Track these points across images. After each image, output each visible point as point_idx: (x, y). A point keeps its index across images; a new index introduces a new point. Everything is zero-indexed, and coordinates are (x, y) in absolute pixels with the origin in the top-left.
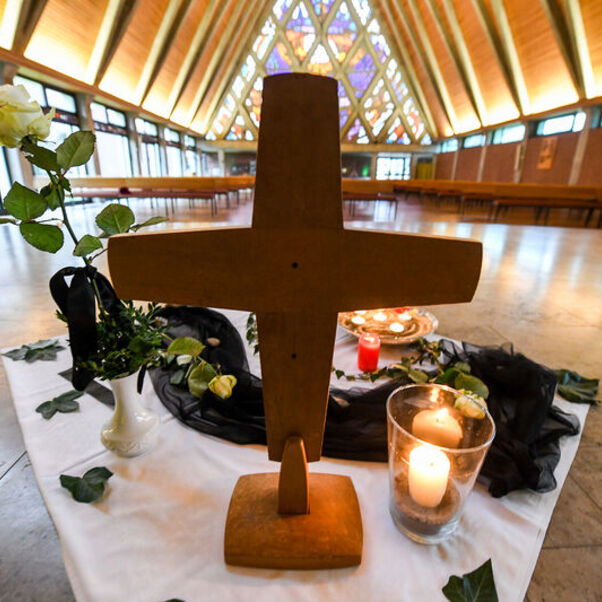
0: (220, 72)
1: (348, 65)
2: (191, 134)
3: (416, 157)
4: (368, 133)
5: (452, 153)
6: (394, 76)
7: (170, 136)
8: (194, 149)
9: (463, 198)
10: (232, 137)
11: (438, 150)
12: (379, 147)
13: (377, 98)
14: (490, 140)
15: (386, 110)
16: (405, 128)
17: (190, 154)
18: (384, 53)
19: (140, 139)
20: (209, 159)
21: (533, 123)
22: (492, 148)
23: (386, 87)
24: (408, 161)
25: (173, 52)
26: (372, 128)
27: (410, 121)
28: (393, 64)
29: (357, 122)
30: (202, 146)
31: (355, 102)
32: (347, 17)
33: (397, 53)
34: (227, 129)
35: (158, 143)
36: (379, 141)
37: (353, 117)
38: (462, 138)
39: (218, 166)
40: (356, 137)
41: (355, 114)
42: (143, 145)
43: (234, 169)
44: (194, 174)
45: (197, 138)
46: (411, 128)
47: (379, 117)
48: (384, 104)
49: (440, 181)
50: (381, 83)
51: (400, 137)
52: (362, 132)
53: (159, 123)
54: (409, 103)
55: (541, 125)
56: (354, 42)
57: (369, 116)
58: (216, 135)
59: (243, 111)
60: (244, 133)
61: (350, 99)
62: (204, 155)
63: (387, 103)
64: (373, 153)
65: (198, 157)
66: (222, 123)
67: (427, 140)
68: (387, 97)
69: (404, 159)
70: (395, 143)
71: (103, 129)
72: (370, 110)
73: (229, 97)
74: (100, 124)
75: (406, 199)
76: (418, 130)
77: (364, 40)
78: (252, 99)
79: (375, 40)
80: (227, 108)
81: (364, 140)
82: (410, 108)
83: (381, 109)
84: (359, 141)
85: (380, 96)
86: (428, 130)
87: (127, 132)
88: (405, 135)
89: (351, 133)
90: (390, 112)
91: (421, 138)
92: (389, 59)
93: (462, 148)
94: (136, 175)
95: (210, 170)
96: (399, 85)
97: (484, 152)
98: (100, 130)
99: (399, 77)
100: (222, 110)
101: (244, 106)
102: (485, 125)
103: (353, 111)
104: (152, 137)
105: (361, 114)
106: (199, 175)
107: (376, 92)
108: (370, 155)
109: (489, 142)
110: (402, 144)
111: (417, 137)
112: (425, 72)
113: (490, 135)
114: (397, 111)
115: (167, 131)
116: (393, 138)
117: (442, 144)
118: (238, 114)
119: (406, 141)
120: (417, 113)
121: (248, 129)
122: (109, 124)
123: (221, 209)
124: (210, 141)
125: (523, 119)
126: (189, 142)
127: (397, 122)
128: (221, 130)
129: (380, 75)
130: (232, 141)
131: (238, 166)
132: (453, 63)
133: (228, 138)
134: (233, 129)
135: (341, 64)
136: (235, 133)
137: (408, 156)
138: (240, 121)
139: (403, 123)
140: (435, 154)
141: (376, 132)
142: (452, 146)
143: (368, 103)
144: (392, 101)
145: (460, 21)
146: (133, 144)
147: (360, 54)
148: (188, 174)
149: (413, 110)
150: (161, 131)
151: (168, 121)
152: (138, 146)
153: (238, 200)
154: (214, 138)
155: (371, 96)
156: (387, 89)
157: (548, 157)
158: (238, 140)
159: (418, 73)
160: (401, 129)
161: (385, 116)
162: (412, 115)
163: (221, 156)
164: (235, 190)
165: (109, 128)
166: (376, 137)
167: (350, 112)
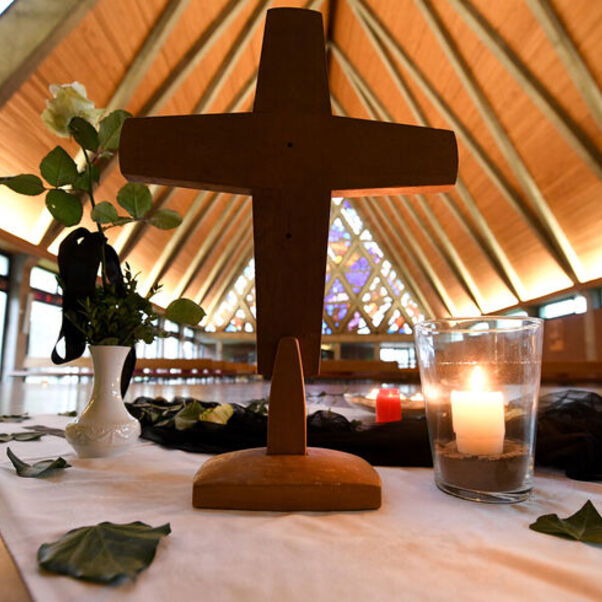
0: (225, 272)
1: (345, 266)
2: (191, 327)
4: (369, 324)
6: (389, 275)
7: (170, 327)
8: (192, 340)
10: (232, 329)
11: (447, 340)
12: (380, 337)
13: (374, 293)
15: (384, 303)
16: (406, 319)
17: (188, 345)
18: (378, 256)
20: (206, 349)
21: (533, 308)
23: (382, 283)
24: (412, 351)
25: (183, 254)
26: (372, 320)
27: (410, 313)
28: (387, 265)
29: (357, 315)
30: (201, 338)
31: (354, 297)
32: (342, 228)
33: (389, 256)
34: (227, 322)
36: (380, 332)
37: (352, 310)
40: (356, 328)
41: (354, 307)
43: (232, 360)
45: (197, 331)
46: (411, 318)
47: (378, 309)
48: (381, 298)
50: (377, 280)
51: (401, 327)
52: (362, 323)
53: (161, 314)
54: (406, 296)
55: (542, 310)
56: (349, 247)
57: (367, 309)
58: (216, 327)
59: (243, 305)
60: (244, 325)
61: (349, 295)
62: (202, 347)
63: (384, 297)
64: (374, 343)
65: (196, 347)
66: (222, 316)
68: (383, 292)
69: (408, 349)
70: (397, 333)
72: (368, 303)
73: (231, 293)
76: (418, 320)
77: (358, 247)
79: (367, 246)
80: (228, 303)
81: (364, 331)
82: (408, 301)
83: (379, 302)
84: (360, 332)
85: (377, 290)
86: (428, 319)
88: (406, 326)
89: (351, 324)
90: (388, 305)
92: (382, 260)
96: (394, 281)
99: (393, 275)
100: (224, 305)
101: (245, 301)
102: (485, 312)
103: (352, 304)
105: (360, 307)
107: (373, 287)
108: (372, 346)
110: (404, 334)
112: (418, 270)
114: (396, 304)
115: (167, 322)
116: (394, 328)
117: (449, 334)
118: (239, 308)
119: (408, 331)
120: (415, 305)
121: (247, 322)
124: (209, 332)
125: (522, 306)
126: (188, 333)
127: (397, 314)
128: (221, 323)
129: (376, 273)
130: (232, 332)
131: (235, 357)
132: (444, 262)
133: (228, 329)
134: (233, 322)
135: (338, 265)
136: (235, 326)
137: (412, 345)
138: (241, 314)
139: (403, 315)
141: (376, 323)
142: (458, 336)
143: (366, 298)
144: (389, 295)
145: (444, 227)
147: (355, 257)
149: (411, 302)
150: (161, 322)
154: (213, 330)
155: (369, 291)
156: (384, 286)
157: (559, 339)
158: (238, 331)
159: (411, 271)
160: (401, 320)
161: (384, 308)
162: (411, 307)
163: (219, 347)
166: (377, 328)
167: (349, 305)
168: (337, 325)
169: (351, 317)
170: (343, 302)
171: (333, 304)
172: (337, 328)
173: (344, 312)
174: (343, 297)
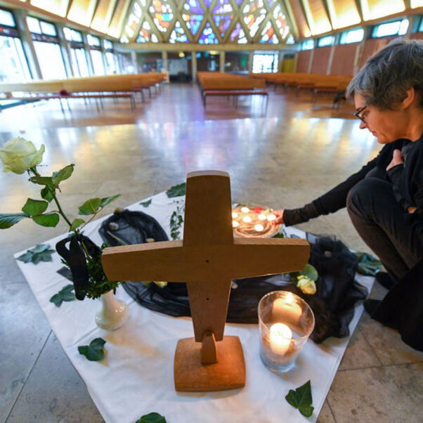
2: (109, 38)
3: (283, 54)
4: (247, 35)
5: (310, 51)
7: (92, 41)
8: (112, 51)
9: (316, 91)
10: (141, 40)
11: (299, 48)
12: (254, 46)
13: (253, 4)
14: (338, 39)
15: (260, 15)
16: (275, 30)
17: (109, 55)
19: (69, 46)
20: (124, 59)
21: (370, 27)
22: (339, 47)
24: (276, 57)
26: (249, 30)
27: (279, 24)
29: (238, 26)
30: (118, 49)
31: (236, 8)
34: (137, 33)
35: (84, 48)
36: (255, 41)
37: (235, 21)
38: (317, 39)
39: (132, 64)
40: (237, 38)
41: (236, 19)
42: (72, 51)
43: (145, 66)
44: (115, 72)
45: (114, 41)
46: (279, 29)
47: (255, 21)
48: (259, 9)
49: (300, 75)
51: (271, 37)
52: (242, 34)
53: (83, 31)
54: (278, 8)
55: (376, 29)
57: (247, 20)
58: (129, 38)
59: (148, 17)
60: (150, 36)
61: (232, 6)
62: (120, 56)
63: (261, 8)
64: (250, 51)
65: (116, 58)
66: (131, 27)
67: (291, 40)
68: (261, 4)
69: (274, 55)
70: (267, 43)
71: (39, 38)
72: (248, 14)
74: (36, 34)
75: (275, 90)
76: (285, 32)
78: (154, 7)
80: (135, 15)
81: (243, 41)
82: (279, 13)
83: (256, 14)
84: (240, 42)
85: (255, 2)
86: (291, 32)
87: (57, 40)
88: (274, 36)
89: (234, 35)
90: (263, 17)
91: (286, 39)
93: (317, 47)
94: (70, 77)
95: (126, 68)
97: (333, 51)
98: (37, 40)
100: (132, 17)
101: (149, 13)
102: (335, 28)
103: (235, 16)
104: (78, 43)
105: (241, 19)
106: (118, 73)
108: (247, 53)
109: (337, 42)
110: (272, 43)
111: (284, 37)
113: (338, 36)
114: (269, 15)
115: (89, 37)
116: (265, 38)
117: (302, 43)
118: (144, 20)
119: (275, 41)
120: (284, 17)
121: (153, 33)
122: (43, 34)
123: (138, 103)
124: (125, 43)
125: (363, 24)
126: (107, 45)
127: (269, 25)
128: (132, 34)
130: (141, 43)
131: (147, 64)
133: (138, 41)
134: (141, 33)
136: (143, 37)
137: (277, 52)
138: (147, 26)
139: (273, 26)
140: (297, 52)
141: (252, 34)
142: (309, 46)
143: (246, 9)
144: (265, 7)
146: (64, 50)
148: (110, 73)
149: (281, 14)
150: (84, 38)
151: (90, 28)
152: (68, 52)
153: (150, 94)
154: (127, 41)
155: (248, 2)
158: (146, 42)
160: (271, 31)
161: (259, 20)
162: (279, 18)
163: (134, 56)
164: (147, 87)
165: (43, 38)
166: (253, 38)
167: (232, 17)
168: (223, 35)
169: (233, 28)
170: (228, 14)
171: (220, 15)
172: (223, 38)
173: (228, 23)
174: (228, 8)
